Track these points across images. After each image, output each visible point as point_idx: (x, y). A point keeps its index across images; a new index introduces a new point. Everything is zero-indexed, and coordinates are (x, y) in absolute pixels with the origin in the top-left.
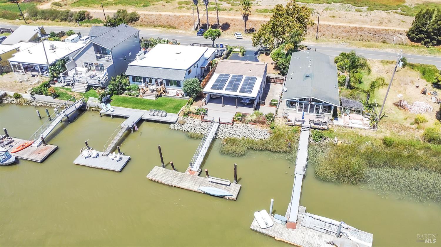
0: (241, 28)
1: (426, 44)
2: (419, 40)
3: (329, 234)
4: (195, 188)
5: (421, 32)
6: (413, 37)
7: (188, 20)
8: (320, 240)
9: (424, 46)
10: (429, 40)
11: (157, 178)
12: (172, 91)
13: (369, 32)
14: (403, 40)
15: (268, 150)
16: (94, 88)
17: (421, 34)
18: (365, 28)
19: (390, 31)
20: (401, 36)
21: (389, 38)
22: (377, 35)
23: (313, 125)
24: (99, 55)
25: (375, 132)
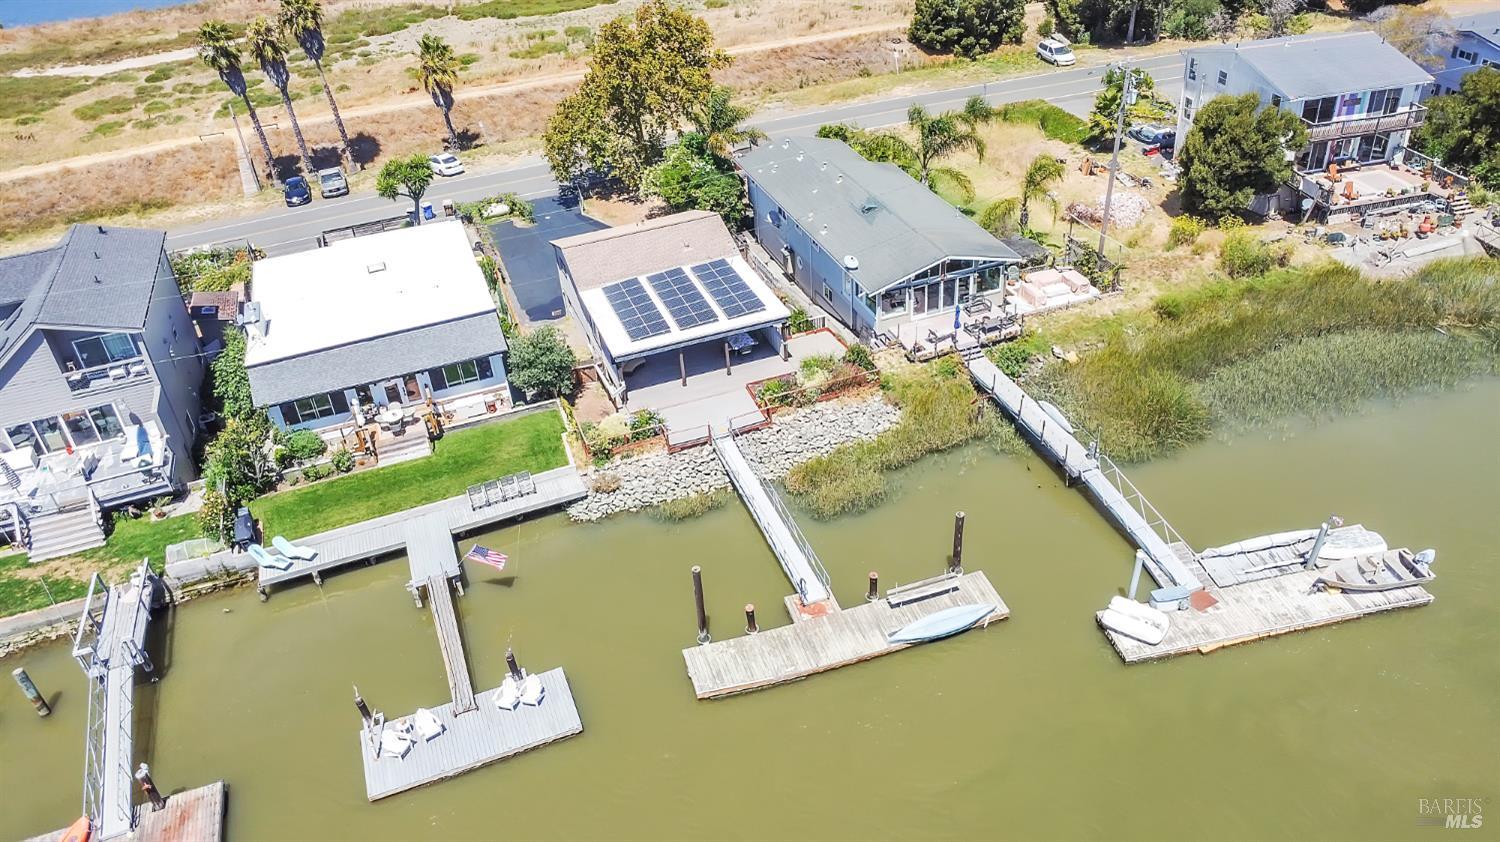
0: (424, 140)
1: (967, 51)
2: (947, 47)
3: (1290, 571)
4: (878, 645)
5: (947, 22)
6: (932, 40)
7: (200, 163)
8: (1291, 596)
9: (965, 59)
10: (972, 40)
11: (736, 680)
12: (466, 403)
13: (813, 54)
14: (908, 55)
15: (931, 451)
16: (131, 509)
17: (947, 27)
18: (798, 46)
19: (864, 39)
20: (897, 46)
21: (872, 59)
22: (840, 60)
23: (984, 338)
24: (76, 376)
25: (1122, 297)
